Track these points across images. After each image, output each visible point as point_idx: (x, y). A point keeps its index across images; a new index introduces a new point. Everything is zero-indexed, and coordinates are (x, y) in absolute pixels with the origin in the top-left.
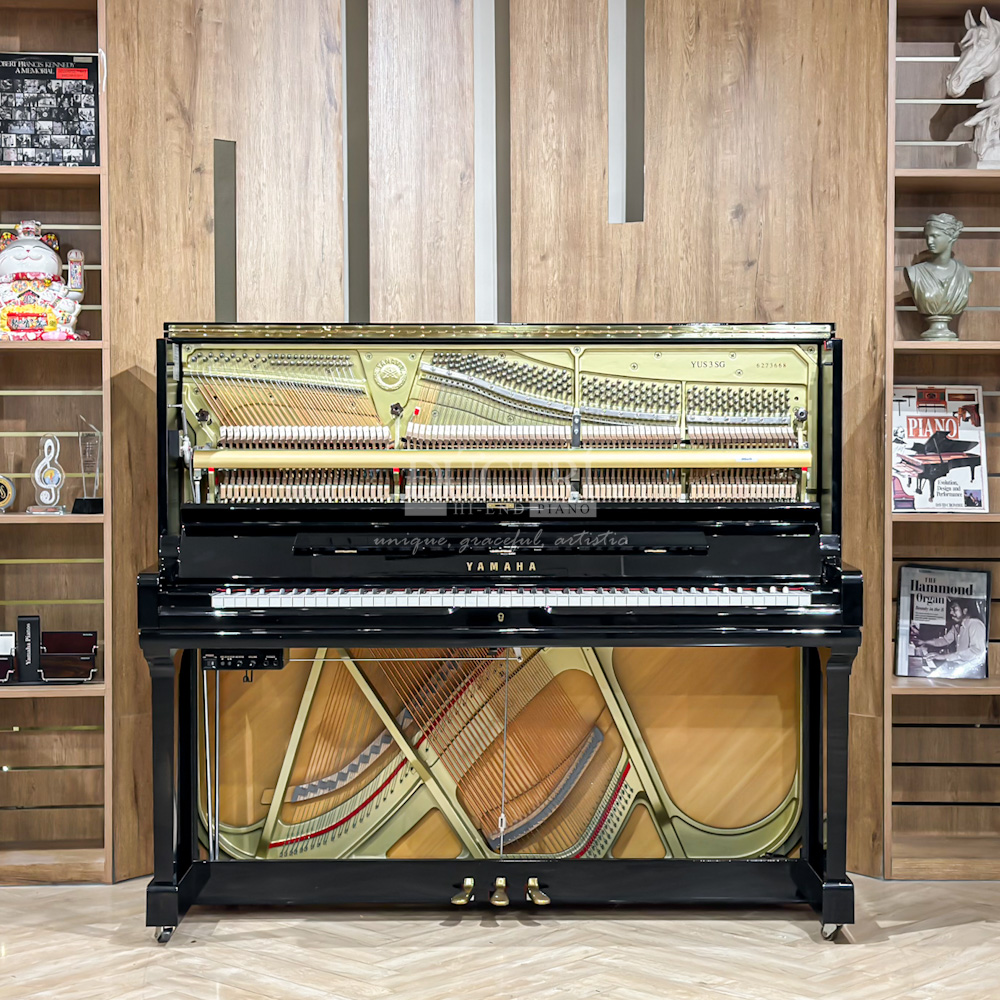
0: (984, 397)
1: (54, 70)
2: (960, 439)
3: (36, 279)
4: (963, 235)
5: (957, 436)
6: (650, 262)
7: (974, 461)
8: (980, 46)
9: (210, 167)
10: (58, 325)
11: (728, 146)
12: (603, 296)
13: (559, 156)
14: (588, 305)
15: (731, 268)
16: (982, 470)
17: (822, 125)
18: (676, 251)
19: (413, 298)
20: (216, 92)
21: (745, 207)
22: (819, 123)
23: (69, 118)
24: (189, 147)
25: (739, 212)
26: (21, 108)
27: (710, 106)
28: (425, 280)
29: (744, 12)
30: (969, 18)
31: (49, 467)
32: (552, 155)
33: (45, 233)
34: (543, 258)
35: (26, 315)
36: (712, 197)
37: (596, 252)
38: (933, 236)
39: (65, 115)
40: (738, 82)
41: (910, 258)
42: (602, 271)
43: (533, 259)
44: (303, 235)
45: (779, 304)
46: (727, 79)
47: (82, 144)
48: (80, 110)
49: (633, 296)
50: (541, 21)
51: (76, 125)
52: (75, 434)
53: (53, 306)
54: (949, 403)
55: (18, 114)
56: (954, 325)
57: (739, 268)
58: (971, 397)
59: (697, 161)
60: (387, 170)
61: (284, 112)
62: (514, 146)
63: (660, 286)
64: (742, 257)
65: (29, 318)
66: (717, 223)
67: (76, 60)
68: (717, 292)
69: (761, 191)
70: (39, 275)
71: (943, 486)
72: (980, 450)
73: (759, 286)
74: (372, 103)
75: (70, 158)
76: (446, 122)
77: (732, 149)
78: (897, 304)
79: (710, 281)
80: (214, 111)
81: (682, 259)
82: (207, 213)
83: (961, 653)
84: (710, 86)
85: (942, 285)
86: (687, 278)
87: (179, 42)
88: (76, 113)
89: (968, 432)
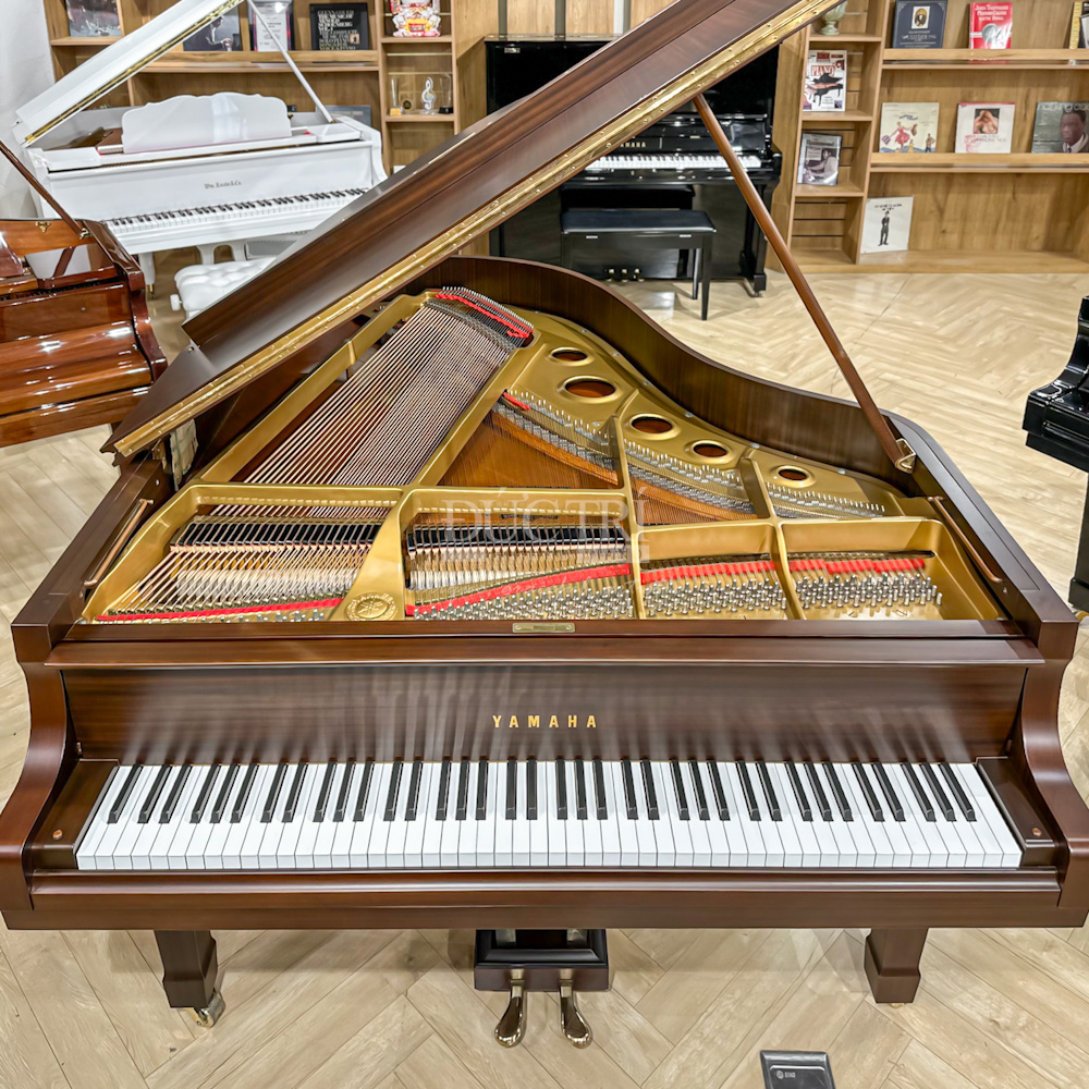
0: (849, 55)
3: (420, 6)
10: (431, 30)
16: (843, 91)
31: (428, 93)
53: (428, 19)
54: (831, 59)
56: (836, 26)
58: (841, 56)
65: (418, 26)
83: (826, 173)
89: (839, 73)
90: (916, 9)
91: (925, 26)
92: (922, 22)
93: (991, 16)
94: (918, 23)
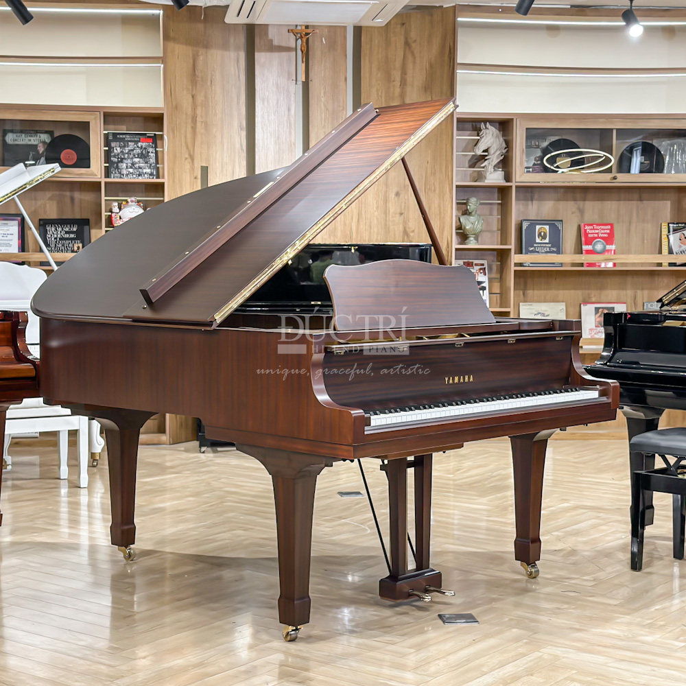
0: (488, 265)
1: (140, 138)
6: (363, 212)
8: (487, 136)
9: (199, 176)
12: (345, 224)
14: (339, 228)
15: (394, 215)
17: (429, 164)
20: (201, 148)
21: (400, 192)
24: (192, 169)
25: (397, 194)
26: (127, 153)
33: (138, 201)
36: (387, 188)
38: (469, 206)
39: (144, 156)
41: (461, 212)
45: (413, 230)
47: (150, 167)
48: (149, 154)
49: (357, 225)
50: (322, 119)
51: (148, 160)
55: (126, 156)
56: (476, 239)
57: (398, 215)
61: (225, 154)
63: (367, 221)
64: (398, 211)
66: (389, 198)
67: (147, 135)
68: (389, 224)
73: (405, 222)
74: (257, 150)
78: (456, 230)
79: (386, 220)
80: (201, 155)
81: (375, 211)
85: (472, 224)
86: (377, 219)
87: (189, 129)
88: (148, 156)
89: (481, 278)
90: (538, 227)
91: (547, 240)
92: (544, 238)
93: (598, 233)
94: (540, 238)
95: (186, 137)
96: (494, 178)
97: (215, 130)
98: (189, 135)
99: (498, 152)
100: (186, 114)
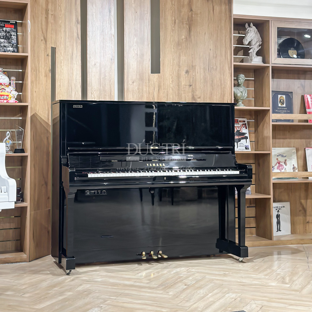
0: (247, 121)
1: (4, 25)
2: (243, 132)
3: (4, 85)
4: (246, 80)
5: (242, 131)
6: (162, 84)
7: (246, 138)
8: (251, 32)
9: (50, 54)
10: (12, 98)
11: (184, 54)
12: (149, 93)
13: (137, 55)
14: (145, 96)
15: (185, 87)
16: (248, 140)
17: (211, 50)
18: (169, 82)
19: (99, 93)
20: (52, 33)
21: (189, 70)
22: (210, 50)
23: (9, 39)
24: (46, 48)
25: (187, 72)
27: (179, 44)
28: (102, 88)
29: (188, 20)
30: (247, 25)
31: (8, 139)
32: (135, 55)
33: (4, 72)
34: (133, 82)
35: (3, 95)
36: (179, 68)
37: (147, 81)
38: (240, 80)
39: (8, 38)
40: (187, 38)
42: (149, 87)
43: (130, 82)
44: (71, 74)
45: (199, 96)
46: (183, 37)
47: (13, 46)
48: (12, 37)
49: (158, 93)
50: (133, 19)
51: (11, 41)
52: (14, 130)
53: (10, 93)
54: (239, 123)
57: (187, 87)
58: (244, 121)
59: (175, 58)
60: (92, 57)
61: (67, 40)
62: (125, 51)
63: (165, 91)
64: (188, 84)
65: (4, 96)
66: (181, 74)
67: (11, 22)
68: (181, 93)
69: (193, 67)
70: (5, 84)
71: (240, 144)
72: (247, 135)
73: (193, 91)
74: (88, 39)
75: (9, 50)
76: (107, 45)
77: (185, 55)
79: (179, 90)
80: (51, 39)
81: (171, 84)
82: (50, 67)
84: (179, 39)
85: (241, 92)
86: (172, 90)
87: (44, 19)
88: (11, 37)
89: (244, 130)
90: (279, 96)
91: (284, 105)
92: (283, 104)
94: (281, 103)
95: (42, 24)
96: (257, 61)
97: (60, 22)
98: (44, 23)
99: (258, 44)
100: (42, 7)
